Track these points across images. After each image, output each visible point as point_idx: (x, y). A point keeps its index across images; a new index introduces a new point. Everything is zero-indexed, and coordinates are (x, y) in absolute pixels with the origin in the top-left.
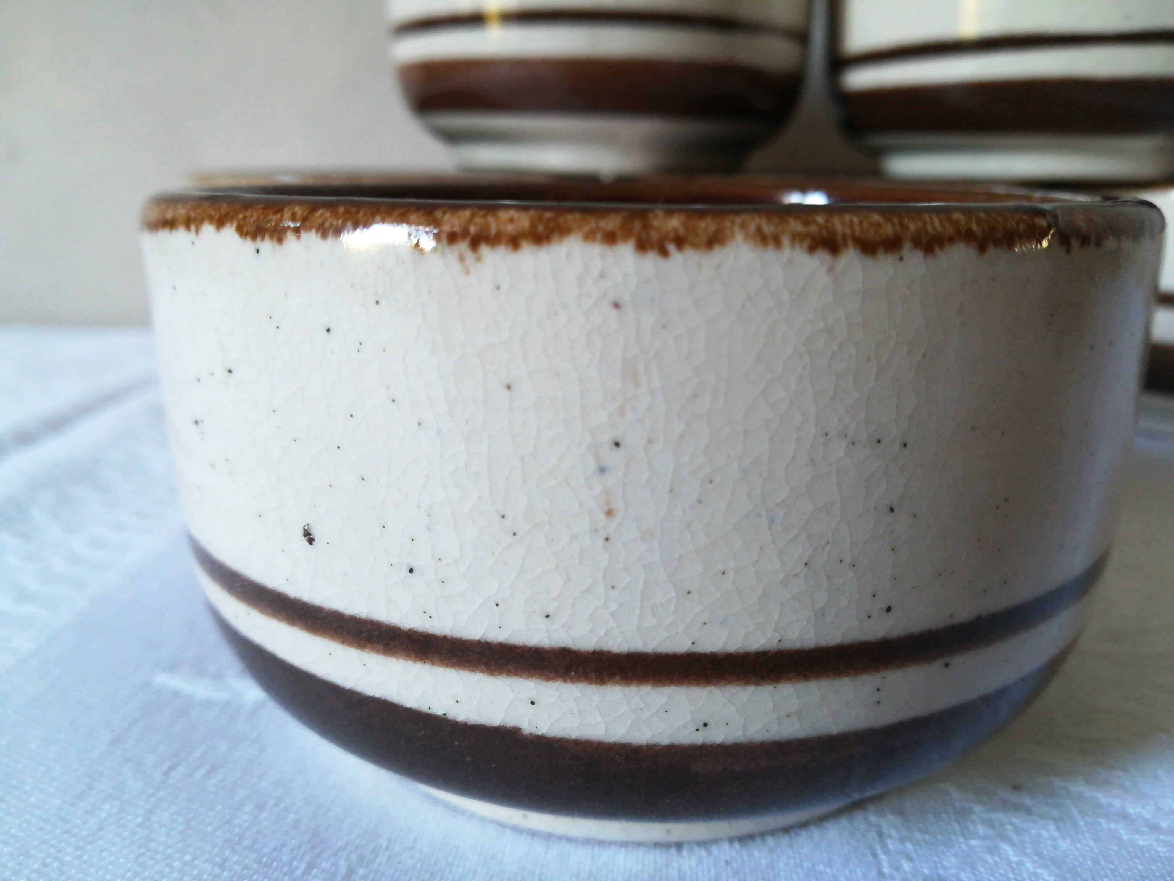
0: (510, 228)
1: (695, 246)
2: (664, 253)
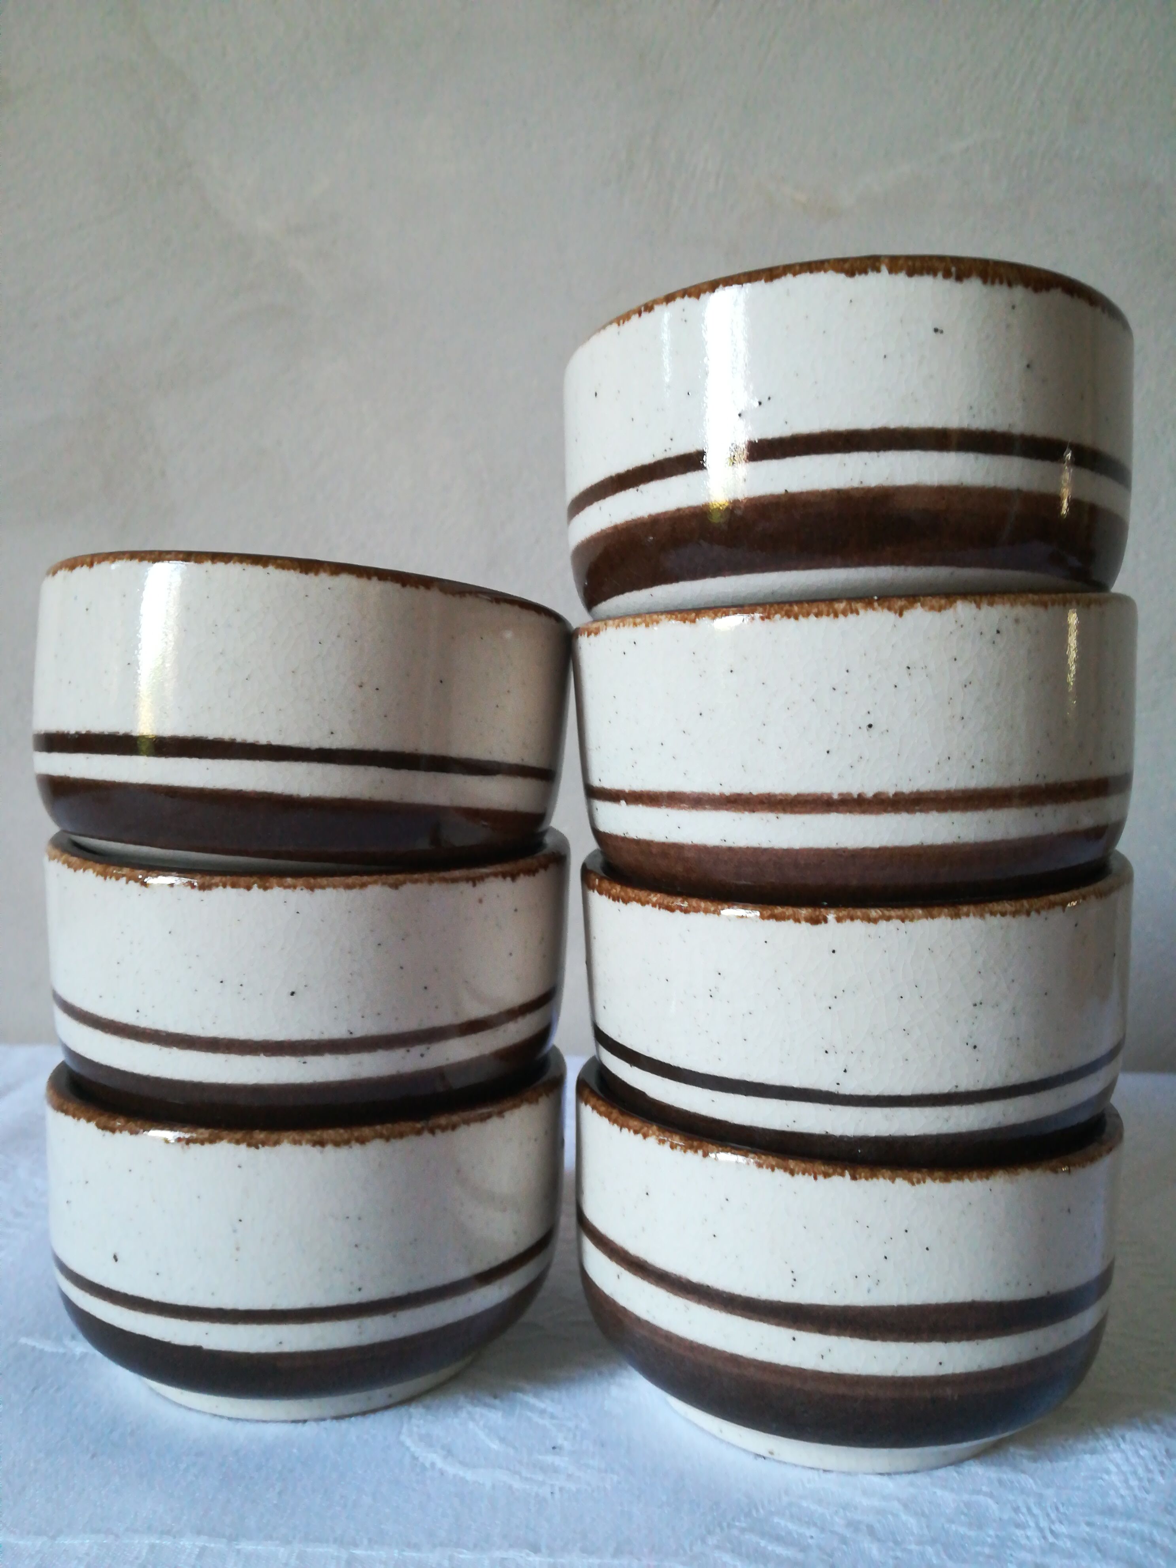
0: (201, 1137)
1: (269, 1145)
2: (257, 1148)
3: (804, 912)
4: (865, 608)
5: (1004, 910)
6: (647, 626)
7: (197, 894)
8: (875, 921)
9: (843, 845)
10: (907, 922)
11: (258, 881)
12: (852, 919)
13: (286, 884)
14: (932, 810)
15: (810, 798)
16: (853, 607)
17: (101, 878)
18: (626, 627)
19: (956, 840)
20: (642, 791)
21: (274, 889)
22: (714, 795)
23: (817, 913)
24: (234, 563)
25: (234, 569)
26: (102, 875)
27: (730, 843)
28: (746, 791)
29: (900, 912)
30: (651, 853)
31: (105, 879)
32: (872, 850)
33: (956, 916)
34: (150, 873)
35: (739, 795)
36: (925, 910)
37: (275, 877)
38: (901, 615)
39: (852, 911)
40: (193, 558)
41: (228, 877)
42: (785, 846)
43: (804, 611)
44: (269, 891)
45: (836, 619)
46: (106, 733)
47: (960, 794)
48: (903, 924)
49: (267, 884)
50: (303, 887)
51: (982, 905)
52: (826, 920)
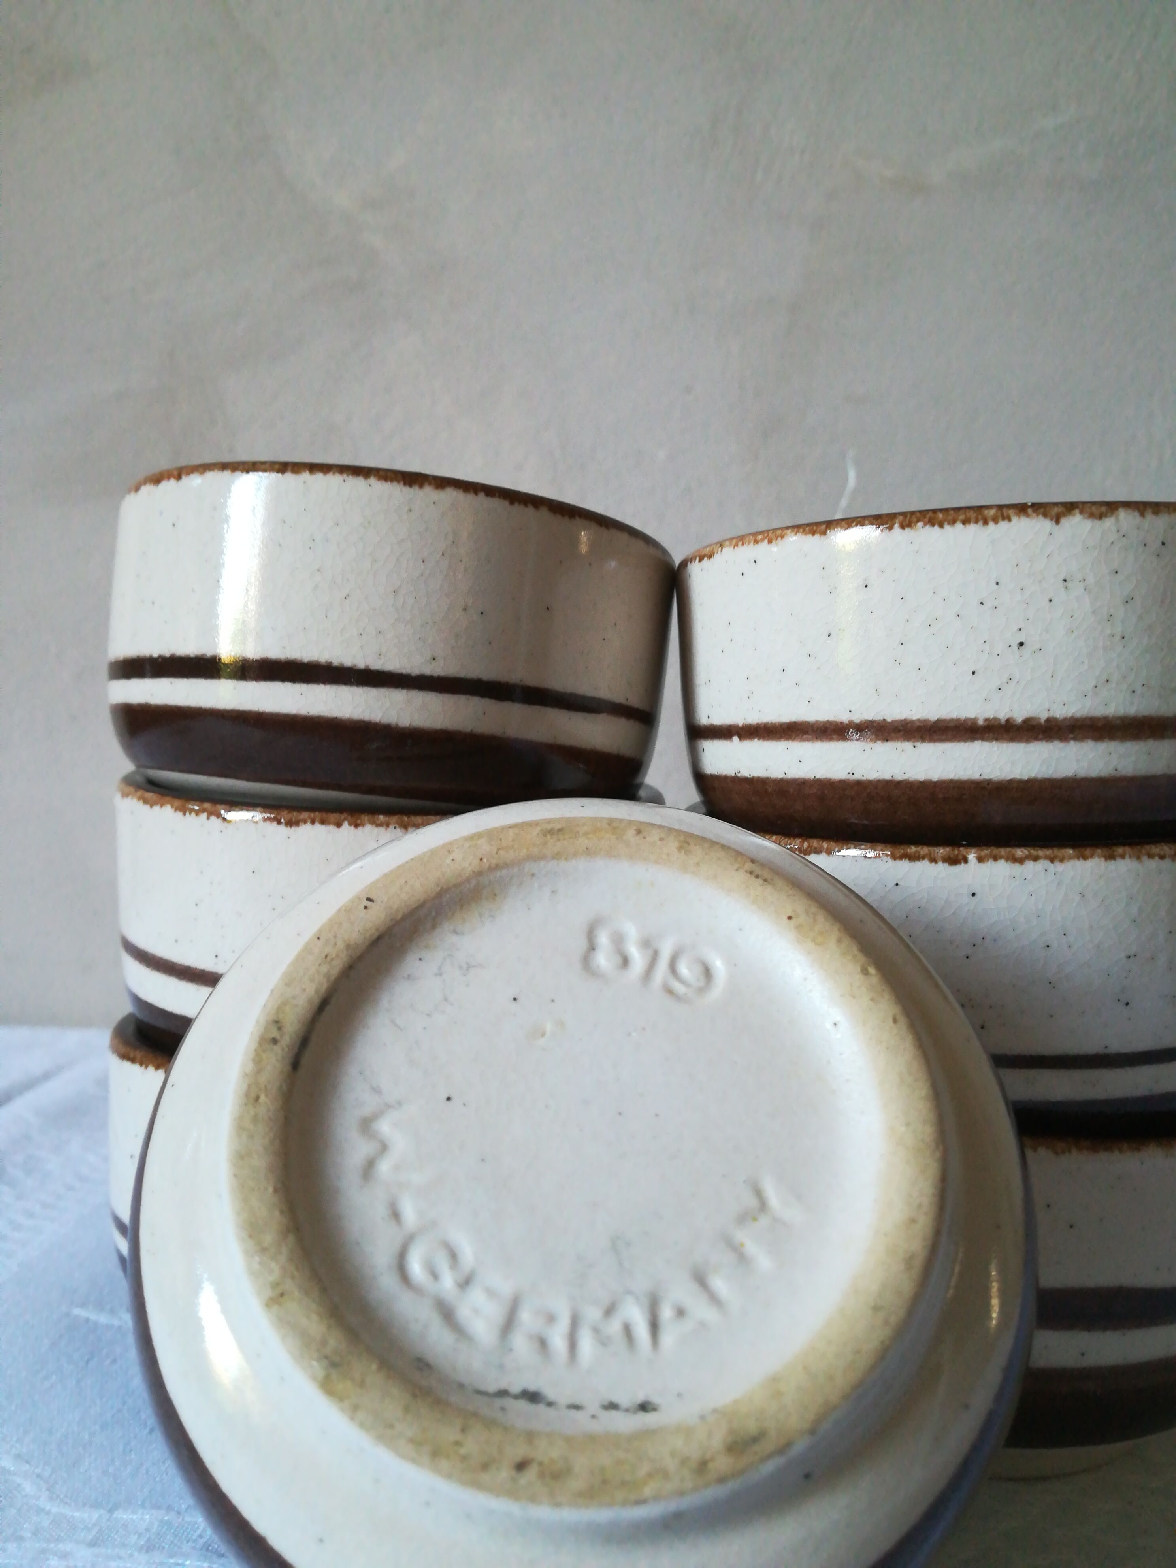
3: (941, 851)
4: (1018, 515)
5: (1162, 853)
6: (770, 542)
7: (283, 830)
8: (1021, 861)
9: (986, 776)
10: (1057, 863)
11: (349, 817)
12: (996, 859)
13: (378, 822)
14: (1088, 738)
15: (951, 724)
16: (1005, 514)
17: (179, 814)
18: (745, 546)
19: (1113, 773)
20: (758, 724)
21: (366, 827)
22: (842, 723)
23: (956, 852)
24: (334, 473)
25: (334, 480)
26: (180, 811)
27: (858, 776)
28: (878, 717)
29: (1048, 852)
30: (766, 791)
31: (184, 814)
32: (1020, 782)
33: (1111, 857)
34: (233, 808)
35: (872, 722)
36: (1076, 850)
37: (366, 814)
38: (1057, 522)
39: (996, 851)
40: (290, 468)
41: (317, 813)
42: (921, 777)
43: (950, 518)
44: (360, 829)
45: (986, 527)
46: (192, 655)
47: (1118, 722)
48: (1052, 865)
49: (359, 822)
50: (397, 826)
51: (1139, 847)
52: (966, 861)
